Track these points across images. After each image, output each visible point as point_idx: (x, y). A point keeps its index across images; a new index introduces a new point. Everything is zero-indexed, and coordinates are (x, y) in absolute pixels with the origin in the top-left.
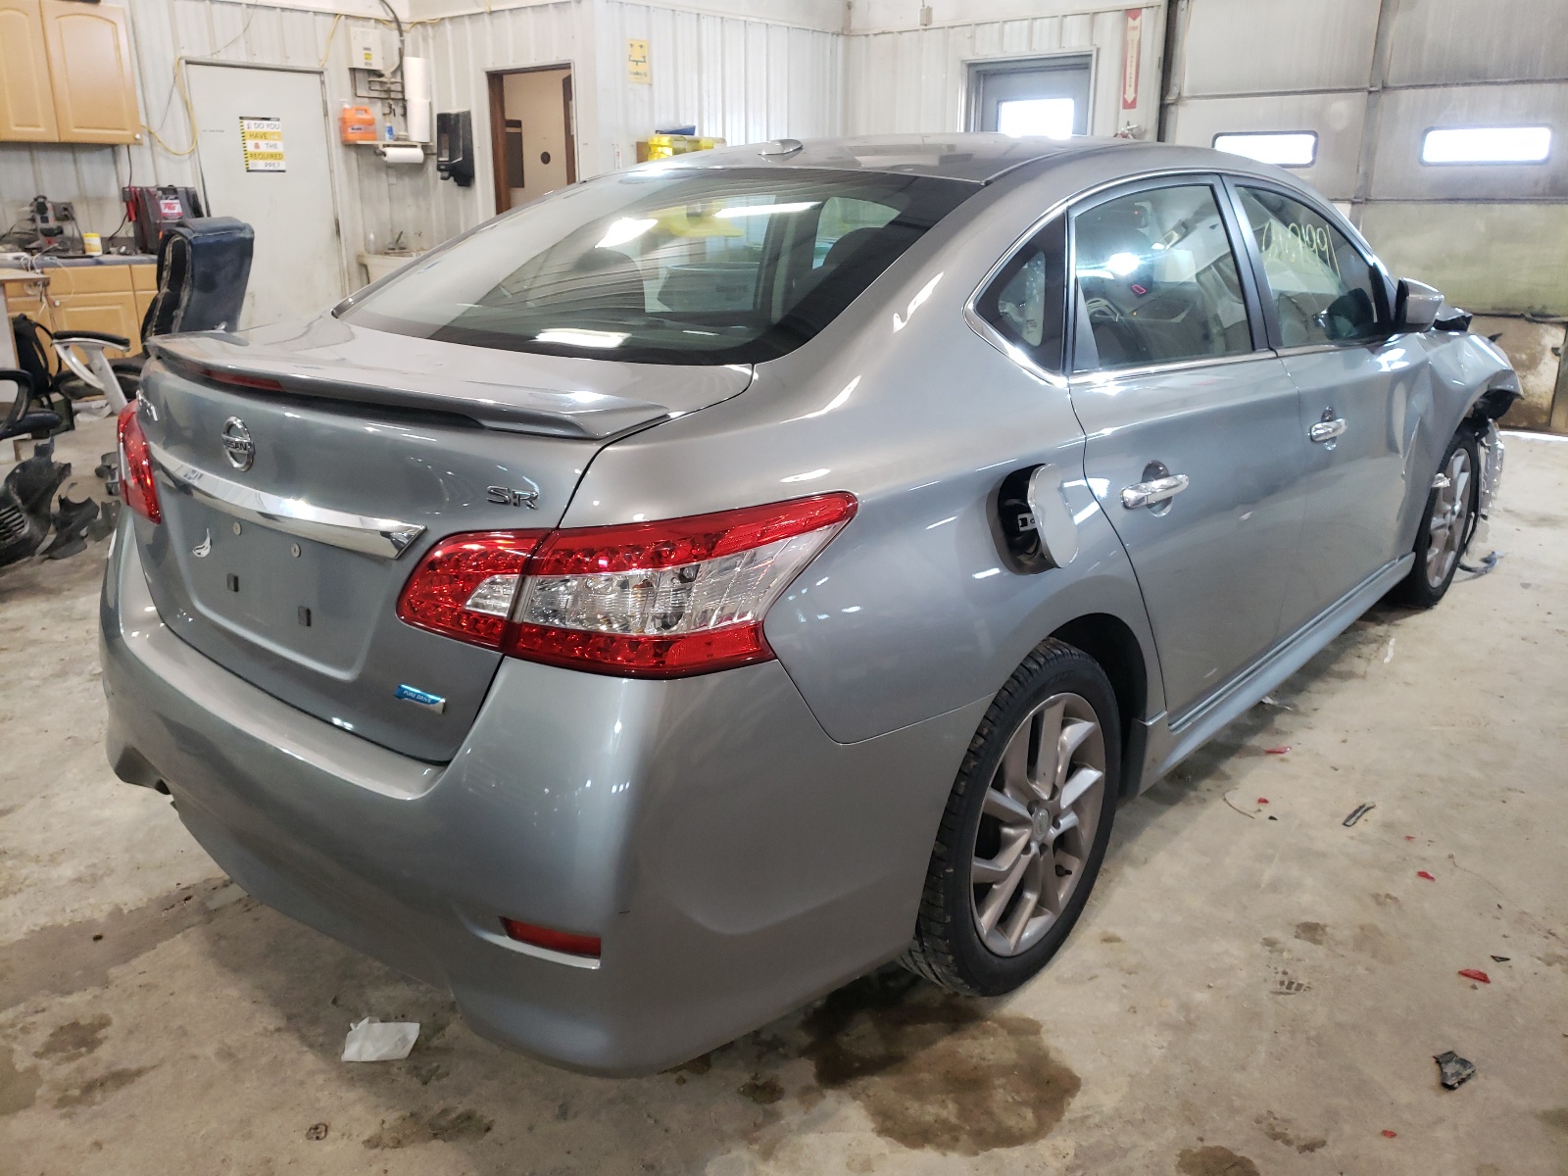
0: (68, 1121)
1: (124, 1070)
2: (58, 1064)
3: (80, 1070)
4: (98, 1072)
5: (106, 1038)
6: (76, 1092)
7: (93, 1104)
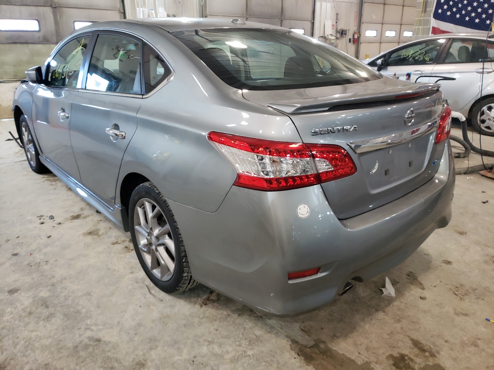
0: (440, 352)
1: (412, 344)
2: (416, 363)
3: (417, 356)
4: (416, 351)
5: (398, 353)
6: (427, 354)
7: (430, 348)
